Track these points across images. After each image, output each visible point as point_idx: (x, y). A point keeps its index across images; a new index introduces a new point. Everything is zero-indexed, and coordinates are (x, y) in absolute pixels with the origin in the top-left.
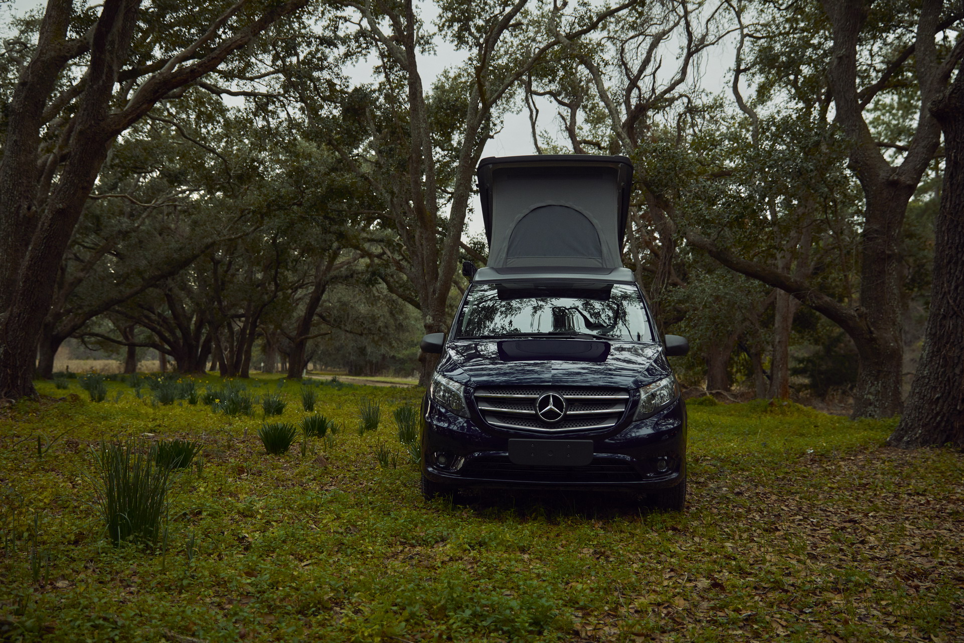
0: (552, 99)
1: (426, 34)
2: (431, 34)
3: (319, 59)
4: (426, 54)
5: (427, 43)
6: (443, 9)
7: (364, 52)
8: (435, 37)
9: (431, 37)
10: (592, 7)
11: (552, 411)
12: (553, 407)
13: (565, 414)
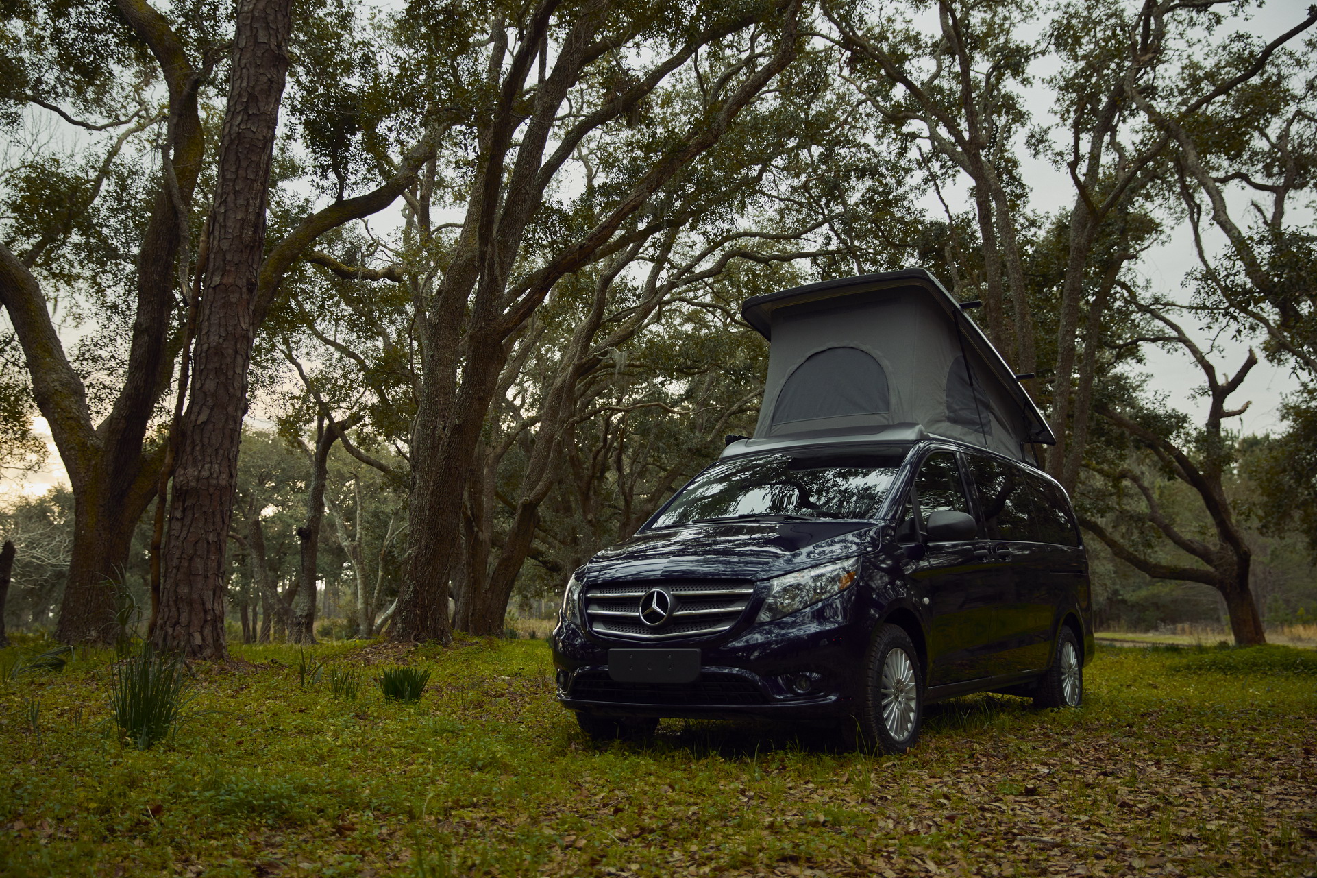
0: (1244, 184)
1: (1037, 129)
2: (1045, 127)
3: (881, 194)
4: (1041, 156)
5: (1041, 141)
6: (1061, 89)
7: (950, 172)
8: (1051, 132)
9: (1046, 132)
10: (1254, 40)
11: (655, 612)
12: (654, 606)
13: (670, 616)
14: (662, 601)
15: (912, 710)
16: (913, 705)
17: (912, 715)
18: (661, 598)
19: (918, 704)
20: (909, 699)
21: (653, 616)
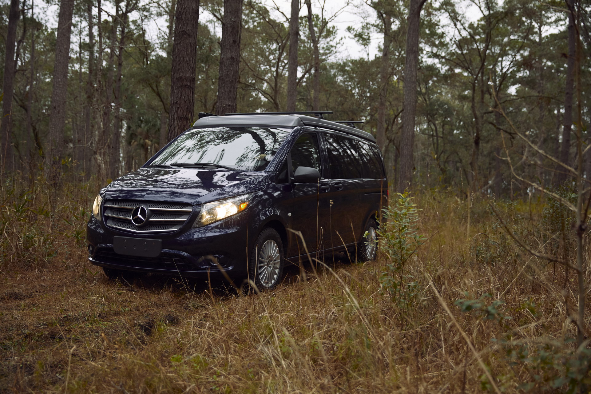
11: (139, 218)
12: (139, 215)
13: (147, 220)
14: (143, 213)
15: (276, 274)
16: (277, 271)
17: (275, 276)
18: (143, 210)
19: (280, 272)
20: (275, 268)
21: (138, 220)
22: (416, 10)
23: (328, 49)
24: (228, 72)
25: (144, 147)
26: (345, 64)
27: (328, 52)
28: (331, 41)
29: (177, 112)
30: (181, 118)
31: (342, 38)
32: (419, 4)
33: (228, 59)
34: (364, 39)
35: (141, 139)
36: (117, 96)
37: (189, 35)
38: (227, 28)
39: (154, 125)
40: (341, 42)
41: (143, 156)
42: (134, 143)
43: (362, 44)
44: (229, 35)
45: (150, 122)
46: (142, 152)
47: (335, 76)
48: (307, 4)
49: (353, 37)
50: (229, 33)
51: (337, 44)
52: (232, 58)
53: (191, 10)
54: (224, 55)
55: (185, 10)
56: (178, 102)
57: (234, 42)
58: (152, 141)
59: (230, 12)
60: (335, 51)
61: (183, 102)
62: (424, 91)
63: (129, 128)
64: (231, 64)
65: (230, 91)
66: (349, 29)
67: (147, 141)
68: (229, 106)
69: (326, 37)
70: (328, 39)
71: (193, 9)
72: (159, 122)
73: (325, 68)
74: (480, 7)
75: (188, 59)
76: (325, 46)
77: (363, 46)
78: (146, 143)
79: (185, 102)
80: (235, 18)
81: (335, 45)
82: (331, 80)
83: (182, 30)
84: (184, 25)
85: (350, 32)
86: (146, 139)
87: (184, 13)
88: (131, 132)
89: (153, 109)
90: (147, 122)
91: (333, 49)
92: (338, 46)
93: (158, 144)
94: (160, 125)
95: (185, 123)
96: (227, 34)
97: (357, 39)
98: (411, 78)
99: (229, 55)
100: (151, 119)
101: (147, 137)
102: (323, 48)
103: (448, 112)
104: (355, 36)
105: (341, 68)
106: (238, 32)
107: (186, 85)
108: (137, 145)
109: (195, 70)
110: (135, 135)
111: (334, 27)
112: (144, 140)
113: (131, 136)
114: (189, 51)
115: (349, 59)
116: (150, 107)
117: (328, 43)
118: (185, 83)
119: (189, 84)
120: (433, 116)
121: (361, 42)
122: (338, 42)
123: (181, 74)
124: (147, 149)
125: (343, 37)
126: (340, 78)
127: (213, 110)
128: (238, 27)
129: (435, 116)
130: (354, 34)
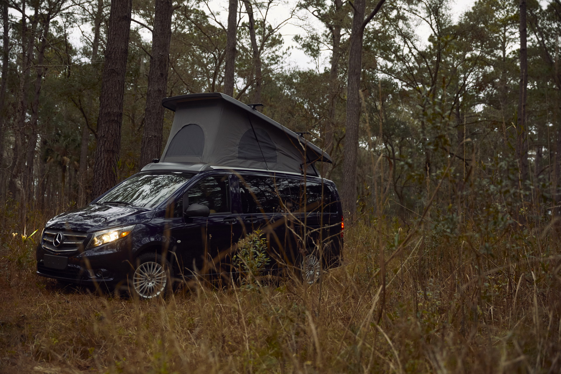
13: (61, 243)
18: (60, 236)
22: (358, 31)
23: (273, 59)
24: (155, 104)
25: (62, 164)
26: (293, 76)
27: (273, 62)
28: (276, 50)
29: (104, 145)
30: (108, 151)
31: (289, 48)
32: (362, 25)
33: (155, 92)
34: (313, 50)
35: (58, 155)
36: (35, 111)
37: (118, 73)
38: (155, 61)
39: (74, 140)
40: (288, 52)
41: (60, 174)
42: (51, 160)
43: (311, 55)
44: (157, 68)
45: (70, 137)
46: (59, 170)
47: (281, 89)
48: (249, 14)
49: (301, 47)
50: (156, 66)
51: (283, 54)
52: (159, 90)
53: (120, 50)
54: (151, 87)
55: (115, 50)
56: (106, 136)
57: (162, 75)
58: (70, 158)
59: (158, 46)
60: (281, 61)
61: (110, 136)
62: (379, 107)
63: (44, 142)
64: (158, 97)
65: (156, 123)
66: (297, 38)
67: (65, 158)
68: (155, 137)
69: (271, 45)
70: (274, 49)
71: (122, 49)
72: (79, 138)
73: (269, 81)
74: (431, 25)
75: (116, 95)
76: (270, 56)
77: (312, 58)
78: (64, 160)
79: (112, 136)
80: (163, 52)
81: (281, 55)
82: (277, 94)
83: (111, 68)
84: (113, 64)
85: (298, 42)
86: (65, 156)
87: (114, 53)
88: (46, 147)
89: (73, 121)
90: (66, 137)
91: (280, 59)
92: (285, 56)
93: (78, 161)
94: (81, 139)
95: (111, 156)
96: (155, 67)
97: (305, 49)
98: (353, 101)
99: (156, 88)
100: (70, 133)
101: (65, 154)
102: (268, 58)
103: (406, 132)
104: (304, 46)
105: (288, 80)
106: (165, 65)
107: (113, 120)
108: (54, 162)
109: (122, 106)
110: (52, 151)
111: (280, 35)
112: (61, 157)
113: (47, 152)
114: (118, 88)
115: (297, 70)
116: (69, 118)
117: (273, 52)
118: (112, 118)
119: (116, 119)
120: (389, 136)
121: (310, 53)
122: (285, 52)
123: (109, 110)
124: (65, 167)
125: (291, 47)
126: (287, 92)
127: (141, 125)
128: (166, 61)
129: (392, 136)
130: (302, 44)
